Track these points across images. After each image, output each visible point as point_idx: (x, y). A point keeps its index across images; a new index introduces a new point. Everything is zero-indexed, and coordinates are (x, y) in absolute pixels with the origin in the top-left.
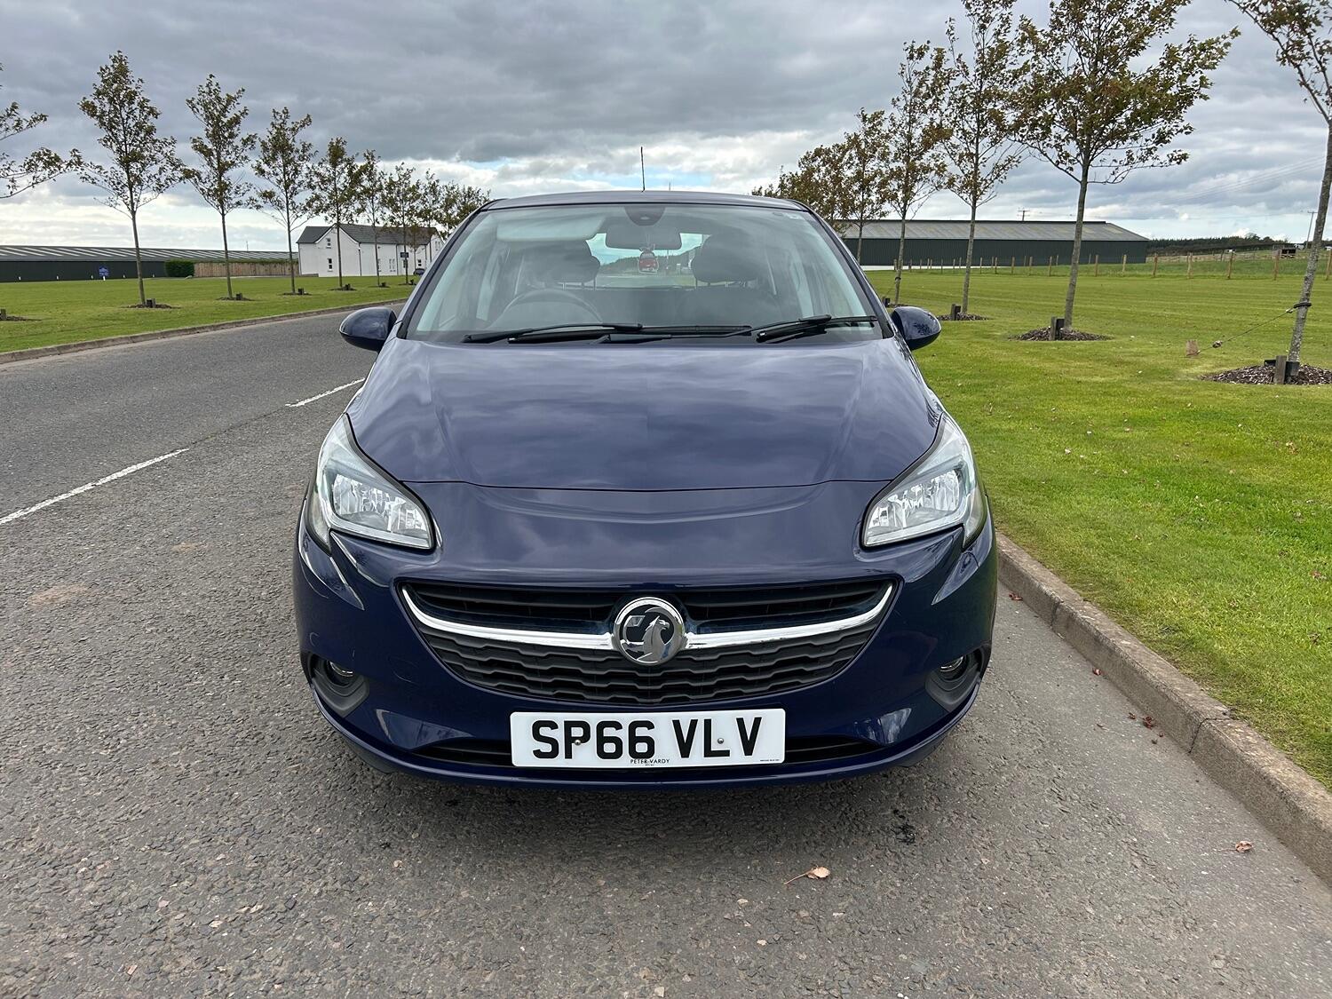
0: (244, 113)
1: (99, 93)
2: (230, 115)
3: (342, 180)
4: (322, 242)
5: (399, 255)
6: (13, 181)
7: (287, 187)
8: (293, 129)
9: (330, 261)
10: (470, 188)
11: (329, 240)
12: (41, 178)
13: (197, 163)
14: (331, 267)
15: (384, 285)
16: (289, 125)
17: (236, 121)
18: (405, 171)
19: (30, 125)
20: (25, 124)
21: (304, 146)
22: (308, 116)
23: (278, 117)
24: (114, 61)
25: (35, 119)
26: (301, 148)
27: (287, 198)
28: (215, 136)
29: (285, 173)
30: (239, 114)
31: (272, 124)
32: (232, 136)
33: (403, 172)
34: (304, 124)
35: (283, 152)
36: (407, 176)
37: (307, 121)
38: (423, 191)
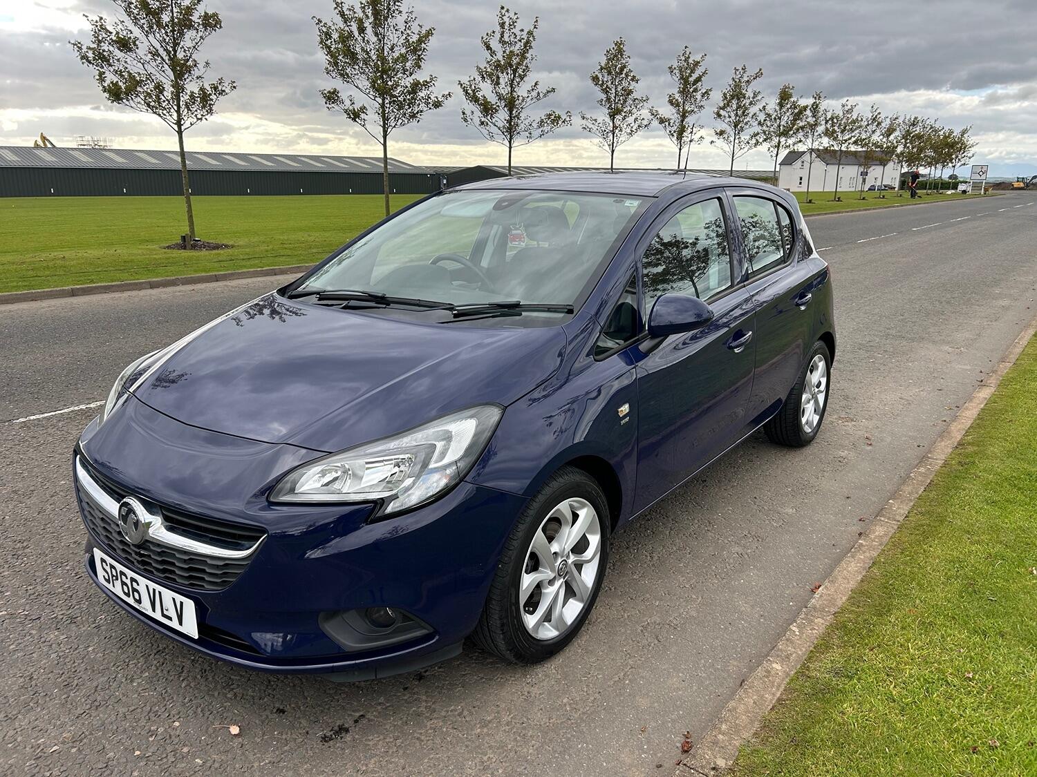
0: (704, 73)
1: (602, 69)
2: (695, 76)
3: (786, 118)
4: (798, 164)
5: (860, 173)
6: (530, 134)
7: (736, 126)
8: (748, 81)
9: (801, 178)
10: (916, 118)
11: (803, 162)
12: (546, 131)
13: (668, 111)
14: (800, 183)
15: (810, 202)
16: (746, 79)
17: (698, 80)
18: (849, 107)
19: (545, 96)
20: (541, 95)
21: (754, 94)
22: (760, 70)
23: (738, 73)
24: (616, 44)
25: (548, 92)
26: (752, 95)
27: (735, 134)
28: (683, 92)
29: (736, 115)
30: (701, 74)
31: (733, 78)
32: (696, 90)
33: (846, 108)
34: (756, 77)
35: (738, 99)
36: (850, 111)
37: (759, 75)
38: (866, 123)
